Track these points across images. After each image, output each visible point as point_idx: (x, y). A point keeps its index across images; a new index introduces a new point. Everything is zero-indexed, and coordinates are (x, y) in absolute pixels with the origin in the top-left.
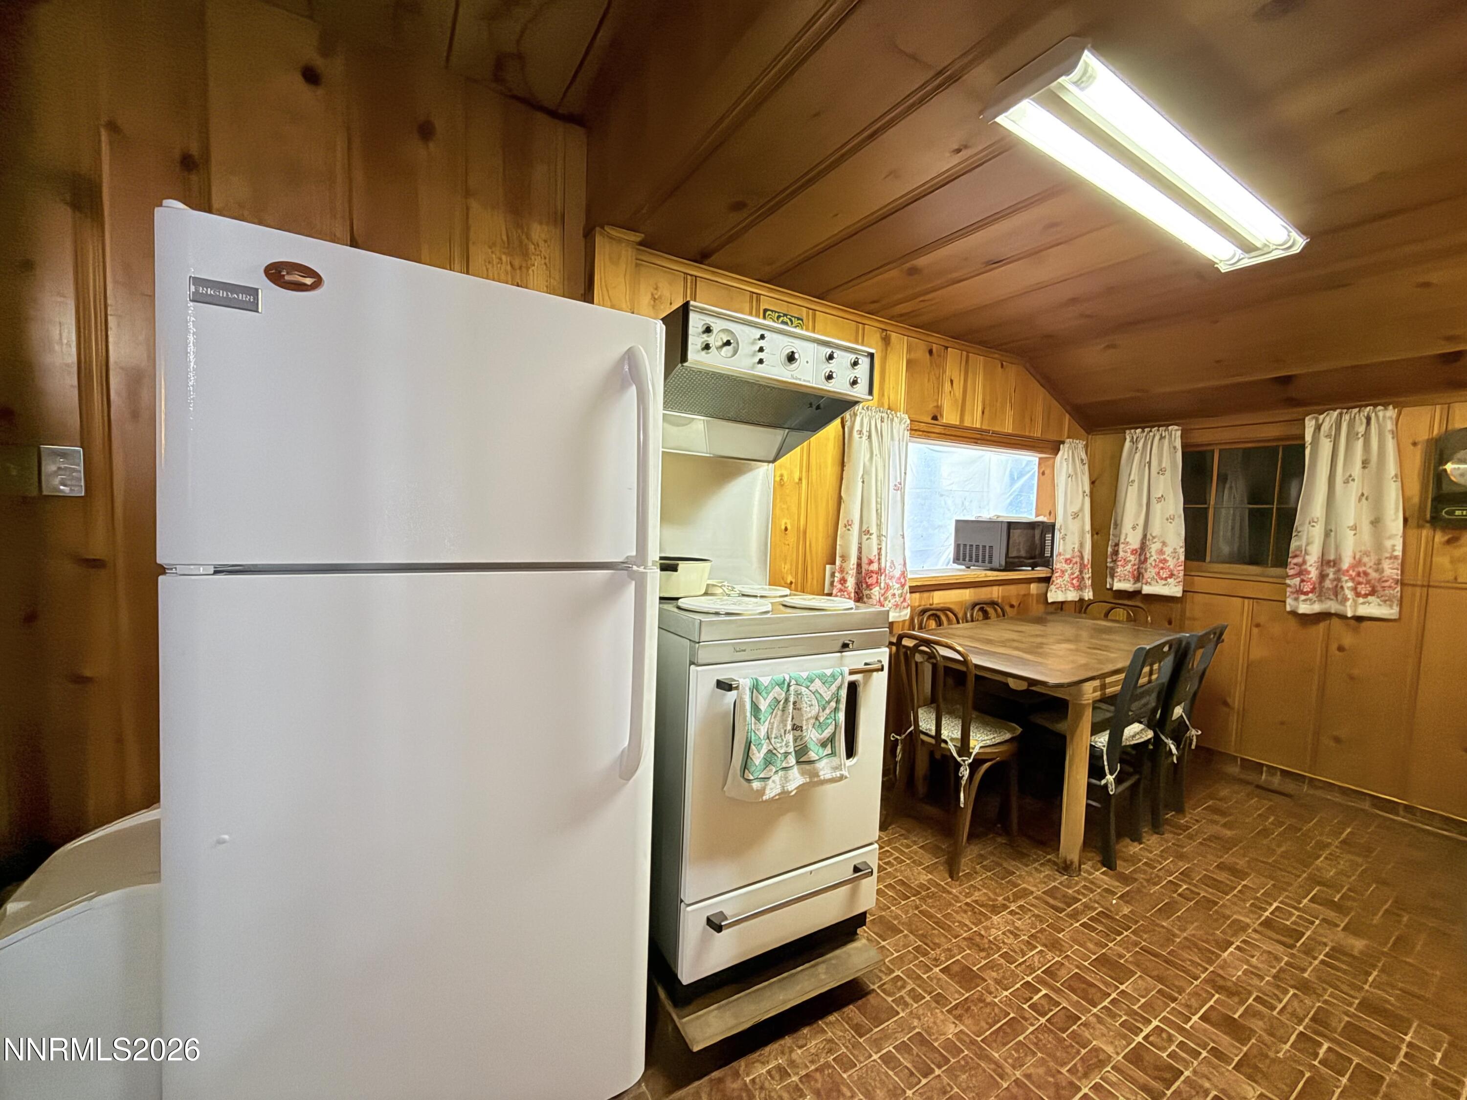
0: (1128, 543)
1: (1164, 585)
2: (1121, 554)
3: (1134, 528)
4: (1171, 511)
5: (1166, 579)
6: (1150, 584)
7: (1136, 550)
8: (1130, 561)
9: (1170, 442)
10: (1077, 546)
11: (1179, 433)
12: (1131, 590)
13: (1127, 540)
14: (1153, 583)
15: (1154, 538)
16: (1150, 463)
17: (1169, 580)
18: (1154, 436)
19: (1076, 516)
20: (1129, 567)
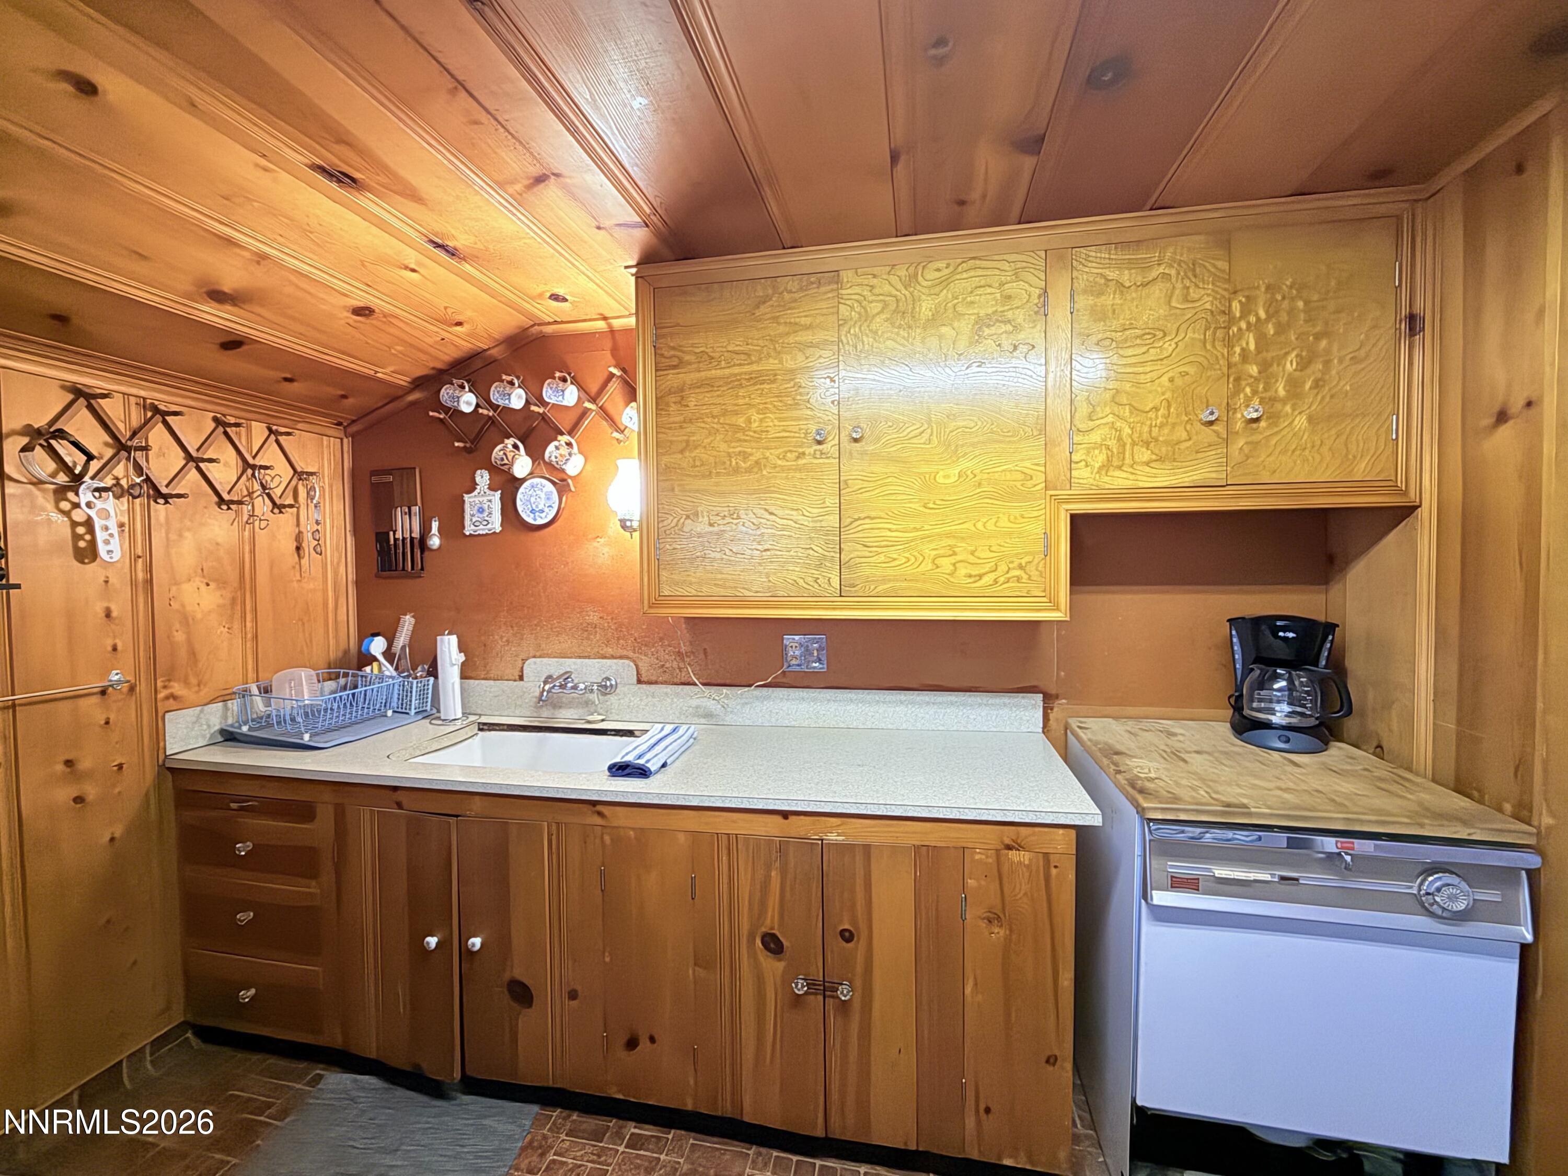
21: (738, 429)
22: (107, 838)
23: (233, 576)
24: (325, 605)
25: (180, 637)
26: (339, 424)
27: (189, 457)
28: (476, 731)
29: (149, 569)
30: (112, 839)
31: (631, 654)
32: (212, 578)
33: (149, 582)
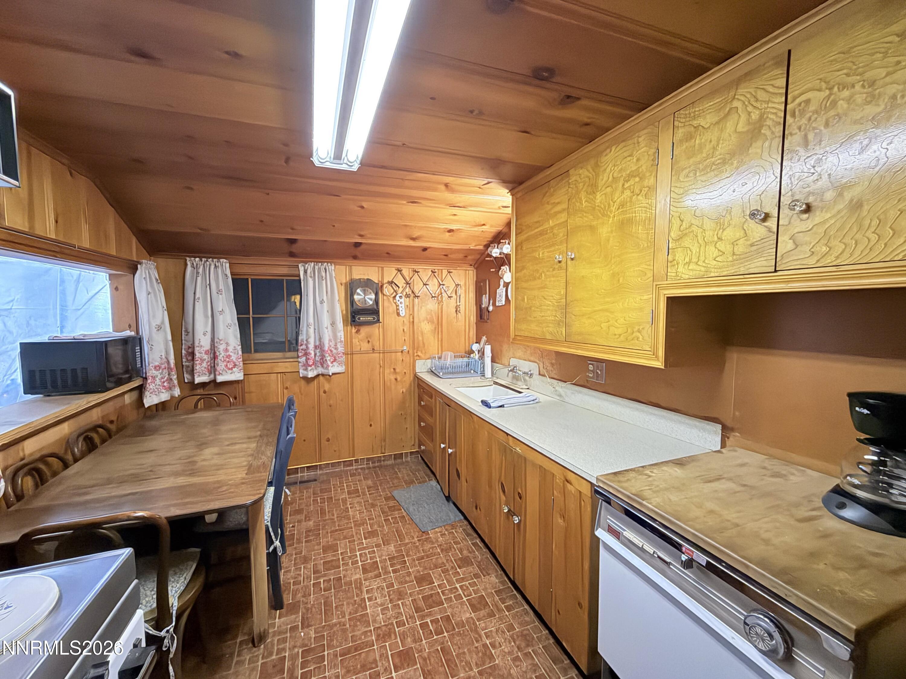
0: (201, 346)
1: (231, 373)
2: (198, 355)
3: (204, 334)
4: (229, 321)
5: (231, 369)
6: (222, 374)
7: (208, 351)
8: (205, 359)
9: (223, 271)
10: (163, 354)
11: (228, 265)
12: (207, 381)
13: (201, 344)
14: (224, 373)
15: (221, 340)
16: (210, 285)
17: (234, 369)
18: (210, 265)
19: (159, 328)
20: (204, 365)
21: (536, 259)
22: (401, 392)
23: (435, 320)
24: (465, 331)
25: (420, 338)
26: (471, 265)
27: (424, 284)
28: (492, 384)
29: (413, 318)
30: (403, 392)
31: (538, 361)
32: (430, 321)
33: (413, 322)
